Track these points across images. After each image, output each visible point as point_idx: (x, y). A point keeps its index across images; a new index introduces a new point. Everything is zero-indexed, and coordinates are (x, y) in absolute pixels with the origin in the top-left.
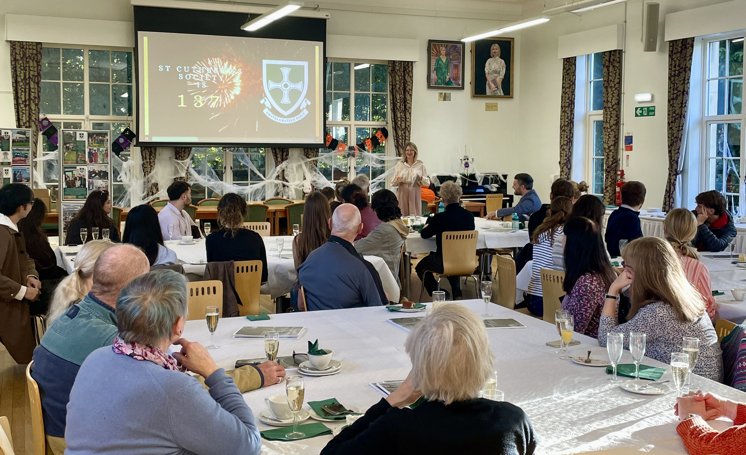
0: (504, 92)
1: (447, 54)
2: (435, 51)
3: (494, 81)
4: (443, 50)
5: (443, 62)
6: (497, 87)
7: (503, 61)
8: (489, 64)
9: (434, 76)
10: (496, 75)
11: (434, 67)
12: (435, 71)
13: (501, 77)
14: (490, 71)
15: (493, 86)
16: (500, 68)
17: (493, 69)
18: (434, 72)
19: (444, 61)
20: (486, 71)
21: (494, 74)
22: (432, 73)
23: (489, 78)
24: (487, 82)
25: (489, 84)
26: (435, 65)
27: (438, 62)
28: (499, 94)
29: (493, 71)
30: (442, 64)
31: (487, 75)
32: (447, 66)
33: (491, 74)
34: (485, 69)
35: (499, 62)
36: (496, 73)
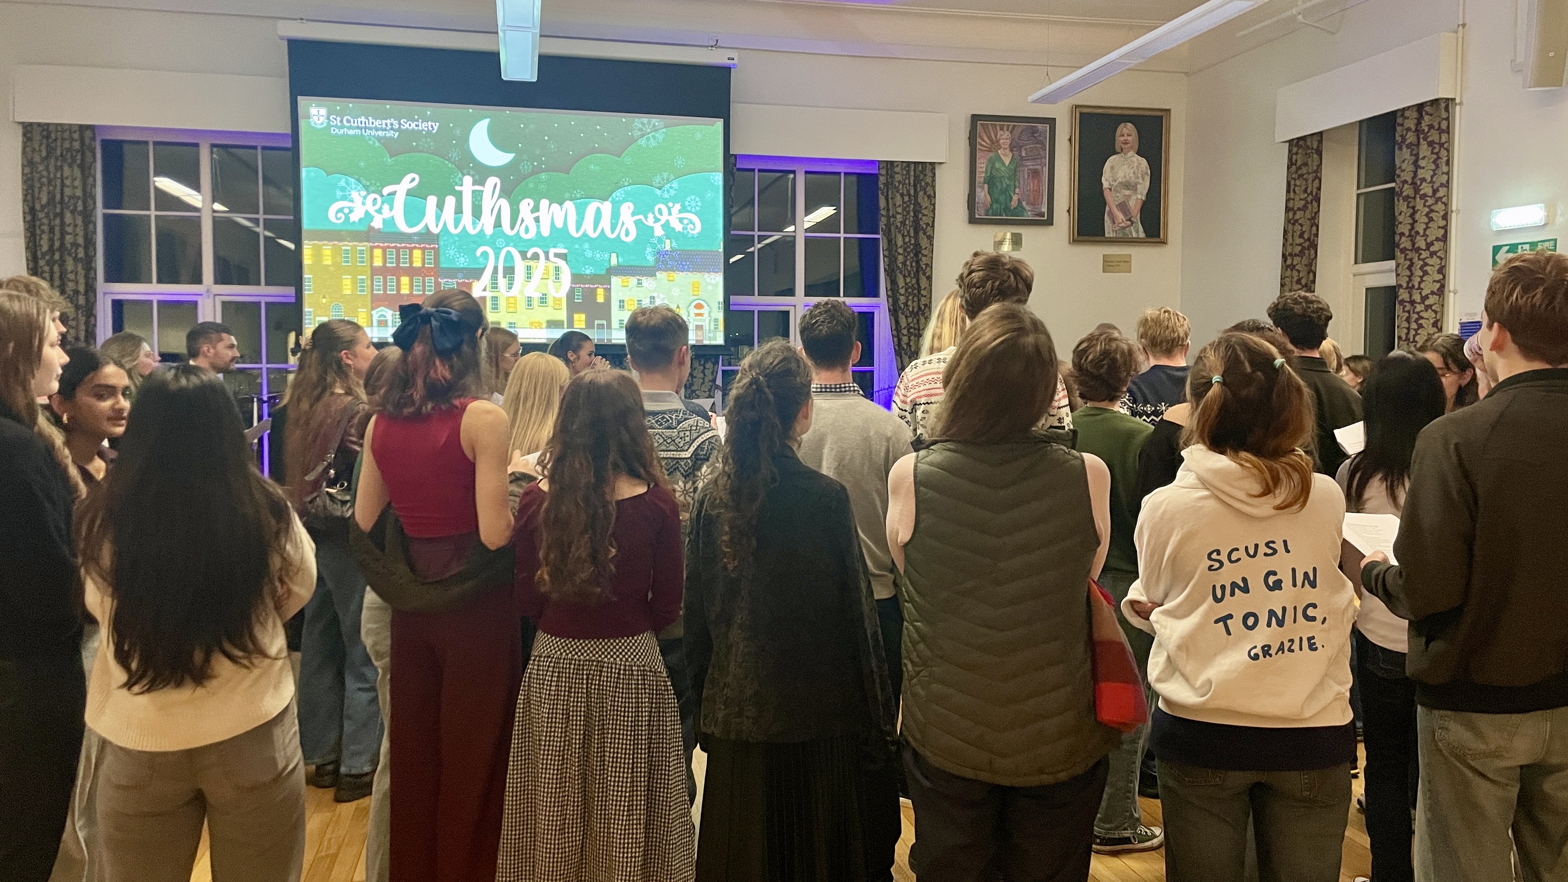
0: (1145, 231)
1: (1014, 147)
2: (986, 138)
3: (1123, 207)
4: (1005, 137)
5: (1004, 164)
6: (1130, 220)
7: (1144, 161)
8: (1112, 168)
9: (982, 194)
10: (1127, 192)
11: (984, 175)
12: (986, 186)
13: (1139, 197)
14: (1115, 184)
15: (1120, 216)
16: (1137, 178)
17: (1120, 180)
18: (983, 188)
19: (1007, 162)
20: (1105, 184)
21: (1123, 191)
22: (978, 190)
23: (1112, 199)
24: (1107, 209)
25: (1111, 214)
26: (986, 172)
27: (994, 164)
28: (1134, 235)
29: (1120, 183)
30: (1003, 169)
31: (1107, 194)
32: (1014, 173)
33: (1117, 191)
34: (1103, 179)
35: (1136, 164)
36: (1129, 189)
